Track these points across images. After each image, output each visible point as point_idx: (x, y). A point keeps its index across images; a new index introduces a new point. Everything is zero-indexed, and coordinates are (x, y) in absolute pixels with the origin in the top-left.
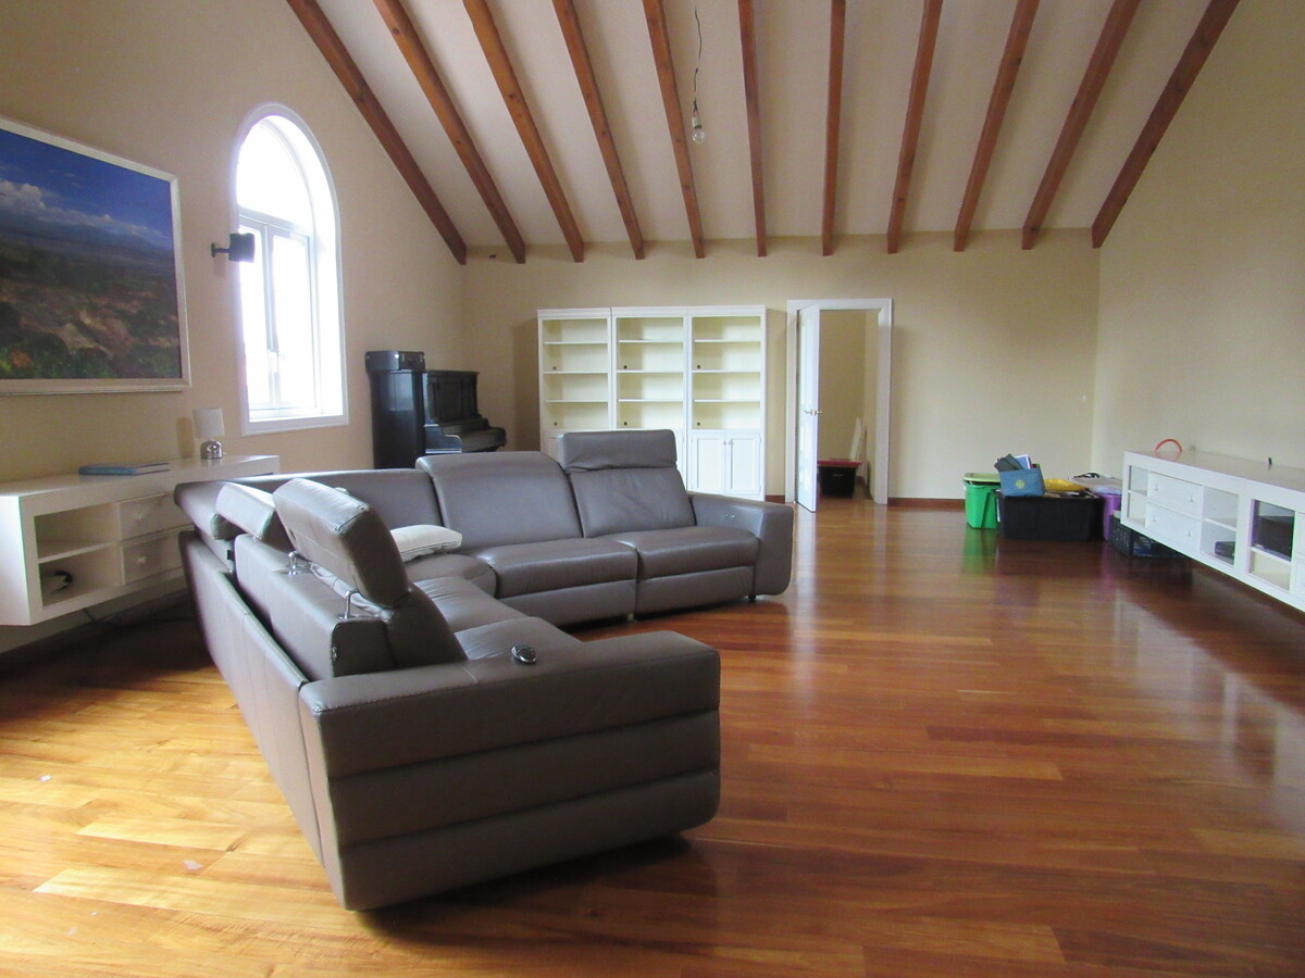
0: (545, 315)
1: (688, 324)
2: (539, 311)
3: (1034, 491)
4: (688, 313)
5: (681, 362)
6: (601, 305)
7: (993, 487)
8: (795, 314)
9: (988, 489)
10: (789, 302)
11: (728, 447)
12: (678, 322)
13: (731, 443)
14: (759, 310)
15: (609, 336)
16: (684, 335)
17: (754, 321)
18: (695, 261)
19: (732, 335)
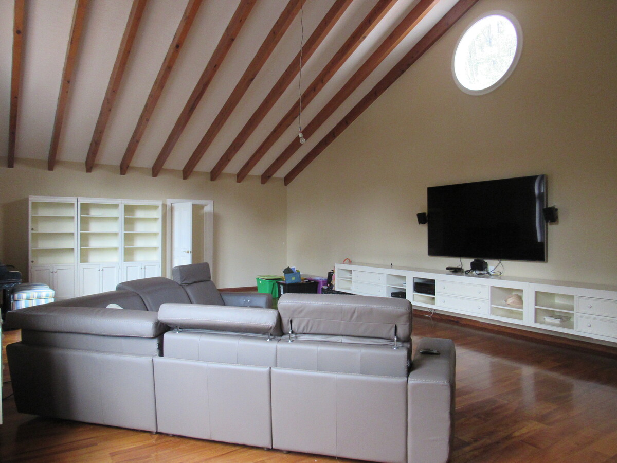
0: (32, 199)
1: (122, 208)
2: (30, 196)
3: (298, 281)
4: (122, 202)
5: (117, 227)
6: (71, 195)
7: (277, 281)
8: (170, 205)
9: (274, 282)
10: (168, 199)
11: (143, 270)
12: (116, 206)
13: (145, 268)
14: (159, 203)
15: (75, 212)
16: (119, 213)
17: (156, 208)
18: (119, 176)
19: (139, 214)
